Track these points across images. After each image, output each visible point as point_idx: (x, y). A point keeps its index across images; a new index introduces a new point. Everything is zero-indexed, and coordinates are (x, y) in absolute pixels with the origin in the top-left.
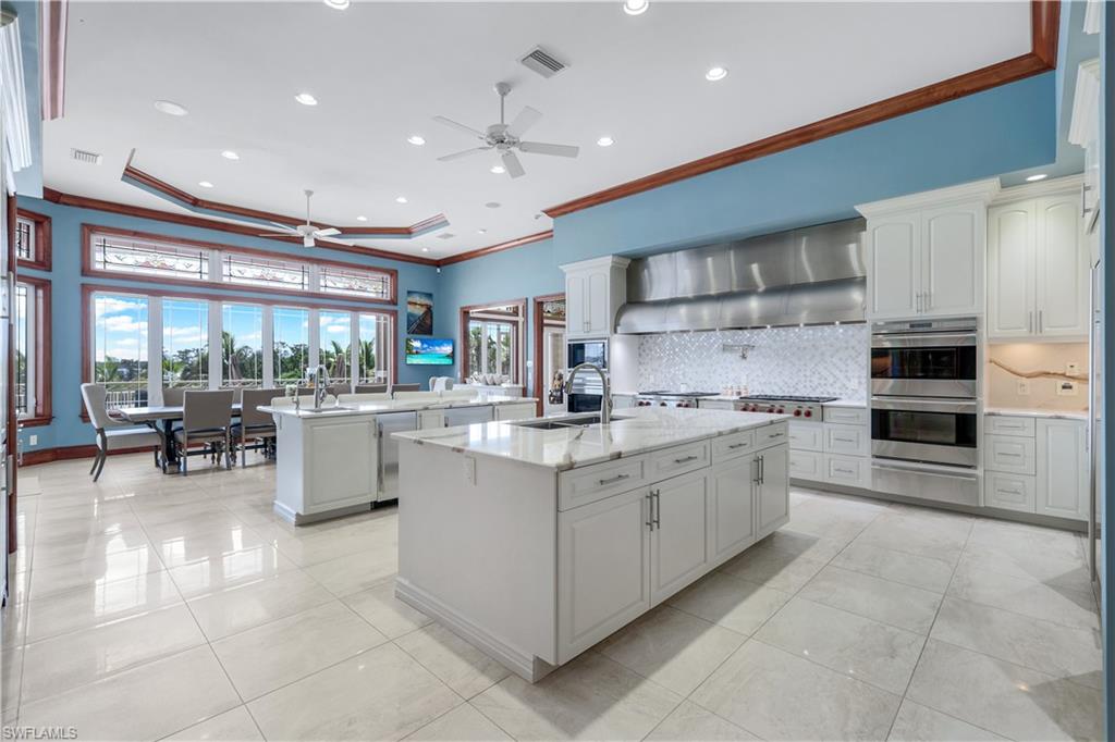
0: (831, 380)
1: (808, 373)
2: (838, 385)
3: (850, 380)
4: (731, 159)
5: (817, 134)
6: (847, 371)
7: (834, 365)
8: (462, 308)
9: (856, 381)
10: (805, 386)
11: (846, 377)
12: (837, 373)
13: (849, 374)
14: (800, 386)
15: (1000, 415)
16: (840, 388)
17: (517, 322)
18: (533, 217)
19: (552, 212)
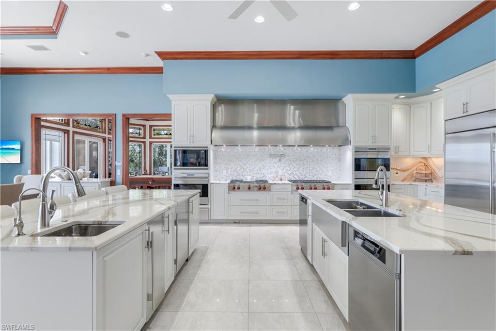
0: (321, 172)
1: (311, 169)
2: (323, 174)
3: (328, 172)
4: (296, 56)
5: (338, 56)
6: (327, 168)
7: (322, 165)
8: (32, 115)
9: (331, 172)
10: (310, 175)
11: (327, 170)
12: (323, 168)
13: (328, 169)
14: (307, 175)
15: (395, 184)
16: (325, 176)
17: (69, 131)
18: (143, 55)
19: (163, 55)
